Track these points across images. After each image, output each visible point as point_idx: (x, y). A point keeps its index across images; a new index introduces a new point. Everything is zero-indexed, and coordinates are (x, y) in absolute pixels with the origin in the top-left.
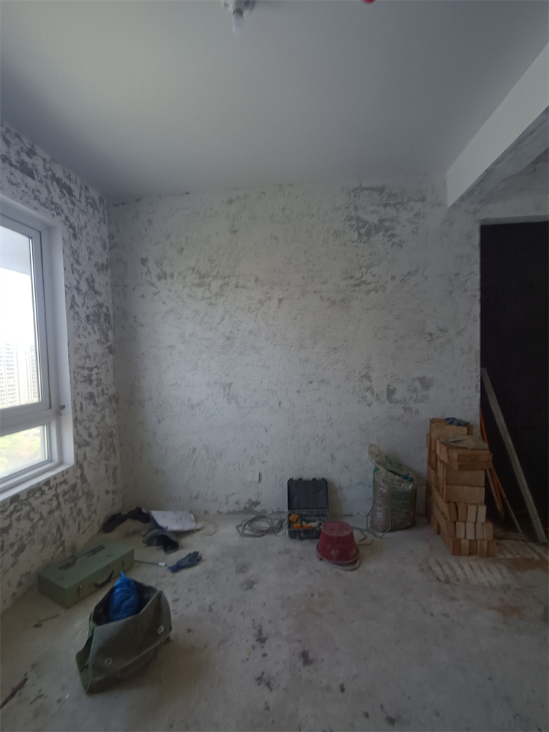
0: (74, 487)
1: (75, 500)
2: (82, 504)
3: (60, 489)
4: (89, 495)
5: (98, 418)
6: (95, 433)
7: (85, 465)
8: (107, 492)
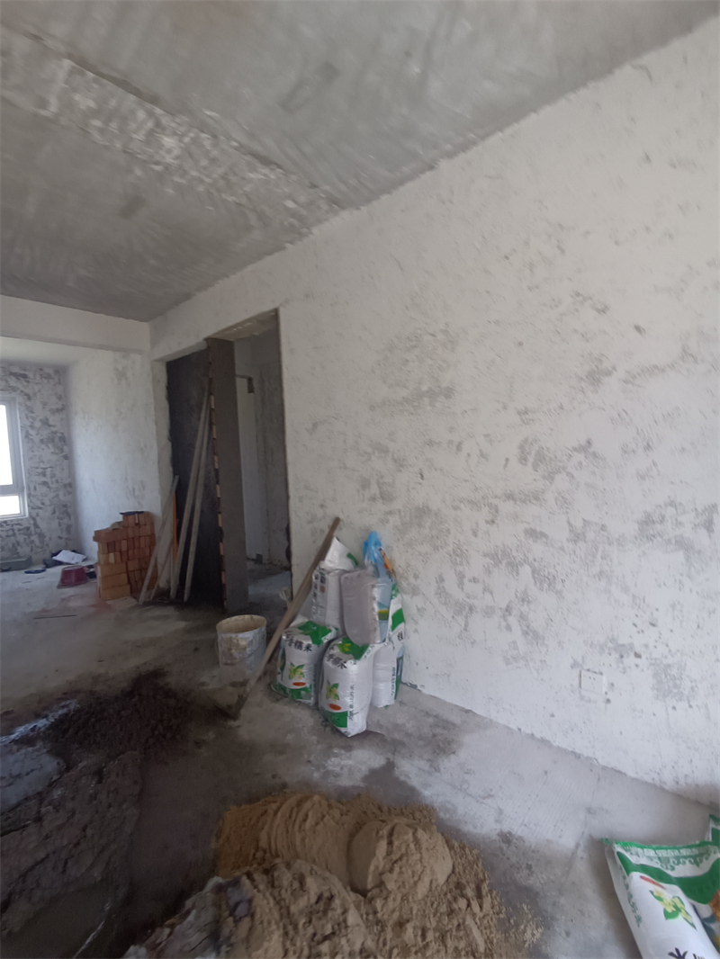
0: (28, 529)
1: (29, 535)
2: (35, 538)
3: (16, 527)
4: (41, 536)
5: (52, 495)
6: (47, 502)
7: (38, 519)
8: (60, 538)
